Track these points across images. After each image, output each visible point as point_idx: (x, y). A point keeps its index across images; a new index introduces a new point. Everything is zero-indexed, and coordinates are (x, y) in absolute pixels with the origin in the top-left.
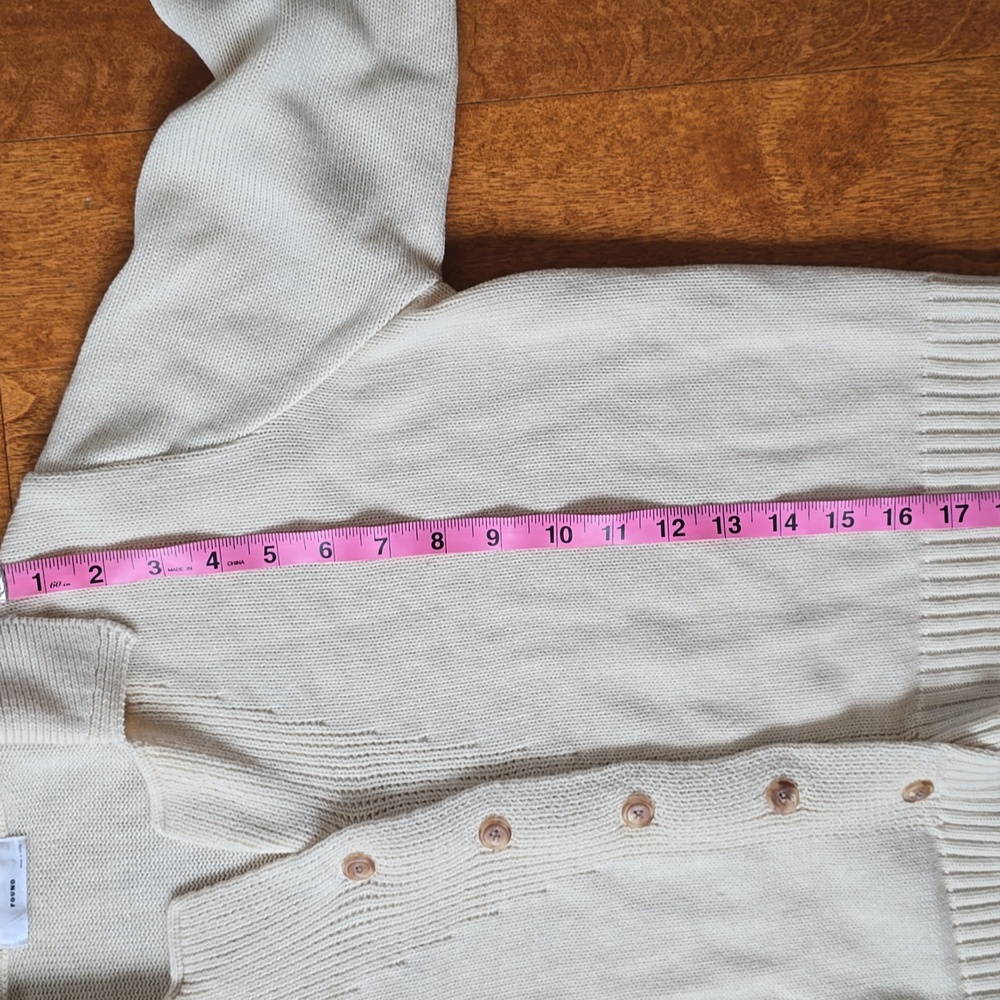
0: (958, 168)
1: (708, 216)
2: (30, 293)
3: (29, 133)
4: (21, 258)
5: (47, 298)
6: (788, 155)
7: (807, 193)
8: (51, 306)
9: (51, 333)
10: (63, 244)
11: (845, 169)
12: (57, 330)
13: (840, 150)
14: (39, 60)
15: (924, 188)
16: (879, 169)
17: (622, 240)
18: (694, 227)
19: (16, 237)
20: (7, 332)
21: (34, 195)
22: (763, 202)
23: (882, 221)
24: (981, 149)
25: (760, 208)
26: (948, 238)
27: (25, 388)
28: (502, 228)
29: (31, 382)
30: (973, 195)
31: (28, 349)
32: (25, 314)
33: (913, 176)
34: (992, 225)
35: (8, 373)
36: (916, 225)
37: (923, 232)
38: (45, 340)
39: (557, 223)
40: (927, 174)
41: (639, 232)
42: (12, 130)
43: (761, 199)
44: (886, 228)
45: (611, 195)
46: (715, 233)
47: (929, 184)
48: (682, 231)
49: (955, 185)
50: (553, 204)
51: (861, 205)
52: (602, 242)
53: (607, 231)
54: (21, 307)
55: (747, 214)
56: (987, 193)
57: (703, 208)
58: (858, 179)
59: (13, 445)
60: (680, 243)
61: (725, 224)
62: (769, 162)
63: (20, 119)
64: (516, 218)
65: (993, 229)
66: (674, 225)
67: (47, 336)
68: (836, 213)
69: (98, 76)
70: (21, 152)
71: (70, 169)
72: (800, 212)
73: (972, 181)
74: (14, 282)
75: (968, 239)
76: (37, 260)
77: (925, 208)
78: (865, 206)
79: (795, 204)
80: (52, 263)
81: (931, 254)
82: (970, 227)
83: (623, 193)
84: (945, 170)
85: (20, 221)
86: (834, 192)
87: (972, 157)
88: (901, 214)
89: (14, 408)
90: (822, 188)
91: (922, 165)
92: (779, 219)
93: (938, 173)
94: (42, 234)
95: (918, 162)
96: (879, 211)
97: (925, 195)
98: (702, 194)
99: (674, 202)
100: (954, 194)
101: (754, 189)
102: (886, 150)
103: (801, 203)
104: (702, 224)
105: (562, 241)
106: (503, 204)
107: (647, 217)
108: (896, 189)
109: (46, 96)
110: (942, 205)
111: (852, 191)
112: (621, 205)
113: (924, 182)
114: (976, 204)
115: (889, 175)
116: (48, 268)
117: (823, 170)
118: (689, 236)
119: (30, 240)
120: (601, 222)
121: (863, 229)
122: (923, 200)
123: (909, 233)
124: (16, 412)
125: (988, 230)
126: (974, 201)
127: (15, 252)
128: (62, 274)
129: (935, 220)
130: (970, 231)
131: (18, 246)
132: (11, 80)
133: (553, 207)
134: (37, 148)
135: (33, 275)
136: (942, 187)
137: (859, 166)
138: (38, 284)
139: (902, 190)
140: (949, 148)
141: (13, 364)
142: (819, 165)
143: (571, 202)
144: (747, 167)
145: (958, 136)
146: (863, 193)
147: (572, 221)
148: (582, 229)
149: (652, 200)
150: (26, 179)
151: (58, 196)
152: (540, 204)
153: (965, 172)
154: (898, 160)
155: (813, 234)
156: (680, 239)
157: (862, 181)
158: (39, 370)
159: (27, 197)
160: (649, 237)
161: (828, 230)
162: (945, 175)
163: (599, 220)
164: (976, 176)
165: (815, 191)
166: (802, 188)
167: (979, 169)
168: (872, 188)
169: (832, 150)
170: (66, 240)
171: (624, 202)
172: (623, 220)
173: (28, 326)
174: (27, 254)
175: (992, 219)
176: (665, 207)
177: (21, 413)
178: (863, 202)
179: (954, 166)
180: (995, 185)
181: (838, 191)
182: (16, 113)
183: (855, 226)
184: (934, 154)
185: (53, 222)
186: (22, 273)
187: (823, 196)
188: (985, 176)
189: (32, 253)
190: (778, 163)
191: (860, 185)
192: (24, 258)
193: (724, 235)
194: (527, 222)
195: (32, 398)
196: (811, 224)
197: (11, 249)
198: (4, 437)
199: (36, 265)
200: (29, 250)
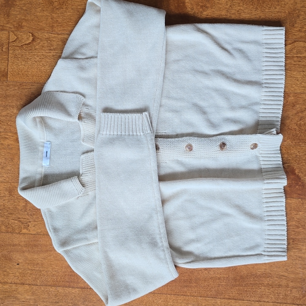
2: (19, 14)
4: (18, 6)
5: (22, 16)
6: (191, 3)
7: (194, 12)
8: (23, 18)
9: (22, 23)
10: (28, 4)
11: (204, 8)
12: (23, 23)
13: (203, 3)
16: (212, 9)
20: (13, 22)
24: (236, 7)
27: (15, 35)
29: (16, 34)
31: (17, 26)
32: (17, 19)
35: (11, 31)
38: (21, 25)
40: (223, 11)
47: (223, 13)
49: (229, 14)
54: (16, 17)
59: (10, 47)
62: (187, 4)
67: (21, 24)
74: (16, 11)
76: (21, 7)
80: (24, 8)
84: (227, 10)
86: (200, 13)
87: (233, 8)
89: (12, 39)
91: (222, 9)
93: (225, 11)
95: (221, 8)
101: (182, 10)
102: (214, 5)
108: (215, 14)
111: (205, 13)
115: (214, 10)
117: (199, 7)
119: (21, 2)
122: (221, 17)
124: (12, 40)
128: (26, 11)
131: (18, 3)
135: (20, 10)
136: (226, 15)
137: (207, 7)
138: (21, 12)
140: (228, 5)
141: (13, 29)
142: (198, 6)
144: (182, 5)
145: (231, 3)
146: (207, 14)
153: (231, 12)
154: (216, 7)
157: (207, 11)
158: (18, 31)
164: (234, 13)
165: (196, 12)
167: (235, 11)
168: (210, 13)
169: (201, 3)
170: (28, 3)
173: (17, 21)
177: (13, 40)
178: (207, 16)
179: (229, 10)
184: (225, 7)
186: (18, 9)
188: (236, 13)
189: (21, 5)
190: (189, 5)
195: (16, 37)
197: (16, 4)
198: (9, 45)
199: (21, 8)
200: (20, 5)
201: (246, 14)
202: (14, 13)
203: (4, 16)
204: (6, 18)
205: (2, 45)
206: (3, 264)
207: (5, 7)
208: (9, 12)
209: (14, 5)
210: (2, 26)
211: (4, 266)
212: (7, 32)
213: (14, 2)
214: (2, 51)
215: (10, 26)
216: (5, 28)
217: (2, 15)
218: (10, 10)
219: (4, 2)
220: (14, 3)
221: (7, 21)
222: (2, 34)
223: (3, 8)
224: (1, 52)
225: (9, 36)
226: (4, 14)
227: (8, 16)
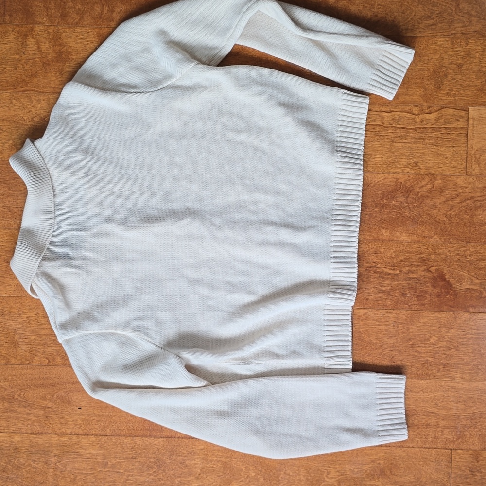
203: (56, 74)
204: (59, 77)
206: (60, 409)
207: (57, 61)
209: (69, 59)
210: (52, 87)
211: (60, 411)
217: (54, 73)
218: (64, 66)
219: (56, 56)
220: (70, 57)
223: (54, 63)
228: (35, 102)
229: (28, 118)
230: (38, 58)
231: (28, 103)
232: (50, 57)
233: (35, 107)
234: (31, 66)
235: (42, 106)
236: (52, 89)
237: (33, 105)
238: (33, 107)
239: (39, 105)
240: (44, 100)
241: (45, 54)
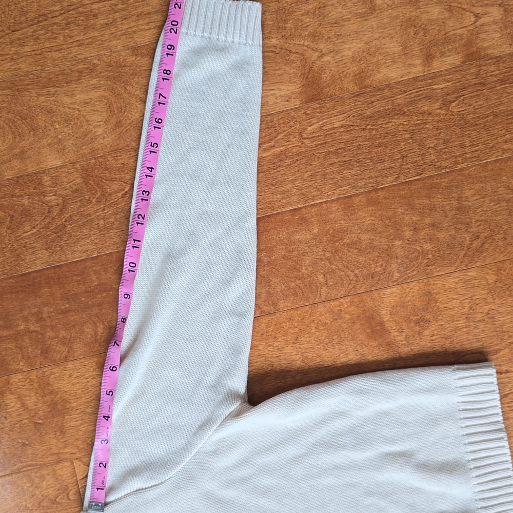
0: (472, 316)
1: (365, 351)
2: (82, 424)
3: (73, 357)
4: (76, 410)
6: (395, 321)
7: (406, 336)
9: (92, 439)
11: (422, 323)
13: (418, 315)
14: (74, 326)
15: (458, 327)
16: (437, 321)
17: (329, 366)
18: (359, 356)
19: (73, 401)
20: (74, 441)
21: (78, 383)
22: (388, 342)
23: (442, 344)
24: (481, 306)
25: (387, 345)
26: (473, 347)
27: (85, 465)
28: (276, 368)
29: (87, 461)
30: (481, 327)
31: (84, 448)
32: (81, 433)
33: (453, 322)
34: (491, 339)
35: (77, 459)
36: (457, 343)
37: (461, 346)
38: (90, 443)
39: (300, 363)
40: (459, 321)
41: (335, 362)
42: (66, 357)
43: (387, 341)
44: (444, 346)
45: (321, 347)
46: (368, 358)
47: (460, 325)
48: (354, 359)
49: (472, 324)
50: (296, 355)
51: (431, 338)
52: (320, 368)
53: (321, 363)
54: (79, 430)
55: (382, 348)
56: (487, 325)
57: (362, 348)
58: (428, 327)
60: (354, 364)
61: (373, 354)
62: (387, 325)
63: (69, 352)
64: (282, 363)
65: (492, 341)
66: (350, 357)
67: (91, 441)
68: (421, 343)
69: (99, 329)
70: (71, 366)
71: (92, 369)
72: (405, 345)
73: (479, 321)
74: (75, 420)
75: (481, 346)
76: (83, 410)
77: (460, 335)
78: (433, 338)
79: (402, 341)
81: (466, 355)
82: (482, 341)
83: (326, 346)
84: (466, 318)
85: (74, 394)
86: (419, 334)
87: (477, 311)
88: (450, 340)
90: (413, 333)
91: (456, 317)
92: (396, 348)
93: (464, 319)
94: (84, 398)
95: (454, 316)
96: (440, 340)
97: (459, 330)
98: (360, 342)
99: (349, 347)
100: (472, 327)
101: (383, 337)
102: (439, 313)
103: (405, 340)
104: (362, 355)
105: (303, 370)
106: (275, 357)
107: (338, 355)
108: (446, 329)
109: (78, 340)
110: (467, 333)
111: (426, 332)
112: (326, 351)
113: (458, 324)
114: (483, 331)
115: (442, 323)
116: (88, 412)
117: (412, 325)
118: (358, 361)
119: (79, 402)
120: (318, 360)
121: (434, 348)
122: (459, 332)
123: (455, 347)
124: (82, 475)
125: (490, 342)
126: (481, 329)
127: (73, 408)
128: (94, 414)
129: (465, 340)
130: (482, 343)
131: (74, 405)
132: (63, 336)
133: (297, 356)
134: (77, 363)
135: (82, 416)
136: (466, 325)
137: (428, 321)
138: (84, 419)
139: (448, 329)
140: (466, 308)
141: (78, 455)
142: (410, 323)
143: (304, 353)
144: (378, 328)
145: (470, 302)
146: (432, 333)
147: (306, 361)
148: (311, 364)
149: (339, 348)
150: (75, 376)
151: (88, 381)
152: (291, 356)
153: (475, 318)
154: (444, 316)
155: (412, 353)
156: (354, 362)
157: (430, 327)
159: (76, 384)
160: (340, 363)
161: (418, 351)
162: (467, 320)
163: (317, 359)
164: (481, 319)
165: (410, 335)
166: (404, 334)
167: (482, 315)
168: (435, 330)
169: (414, 316)
171: (327, 350)
172: (328, 358)
173: (83, 438)
174: (78, 408)
175: (491, 336)
176: (345, 350)
177: (84, 475)
178: (432, 336)
179: (470, 316)
180: (490, 321)
181: (420, 333)
182: (67, 349)
183: (430, 347)
184: (461, 312)
185: (87, 393)
186: (77, 416)
187: (414, 336)
188: (484, 318)
189: (81, 407)
190: (392, 325)
191: (429, 329)
192: (78, 409)
193: (373, 359)
194: (286, 364)
196: (411, 349)
197: (72, 407)
198: (78, 486)
199: (83, 412)
200: (79, 406)
201: (503, 315)
202: (72, 424)
203: (56, 434)
204: (60, 437)
205: (67, 489)
207: (53, 416)
208: (62, 426)
209: (68, 409)
210: (56, 454)
212: (68, 464)
213: (67, 404)
214: (69, 499)
215: (71, 450)
216: (63, 457)
217: (52, 434)
218: (63, 420)
219: (49, 410)
220: (68, 406)
221: (63, 442)
222: (60, 469)
223: (49, 420)
224: (68, 503)
225: (74, 468)
226: (55, 431)
227: (63, 432)
228: (37, 480)
229: (33, 505)
230: (26, 419)
231: (28, 485)
232: (41, 413)
233: (39, 488)
234: (20, 432)
235: (48, 483)
236: (55, 457)
237: (35, 485)
238: (36, 487)
239: (44, 483)
240: (48, 475)
241: (33, 412)
